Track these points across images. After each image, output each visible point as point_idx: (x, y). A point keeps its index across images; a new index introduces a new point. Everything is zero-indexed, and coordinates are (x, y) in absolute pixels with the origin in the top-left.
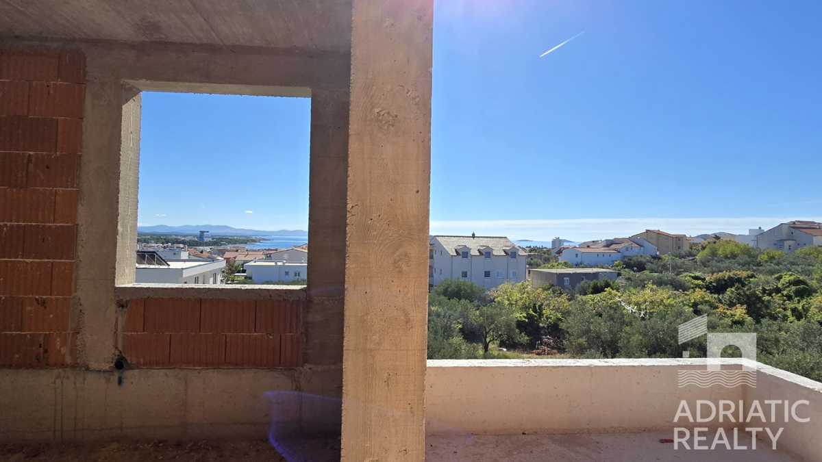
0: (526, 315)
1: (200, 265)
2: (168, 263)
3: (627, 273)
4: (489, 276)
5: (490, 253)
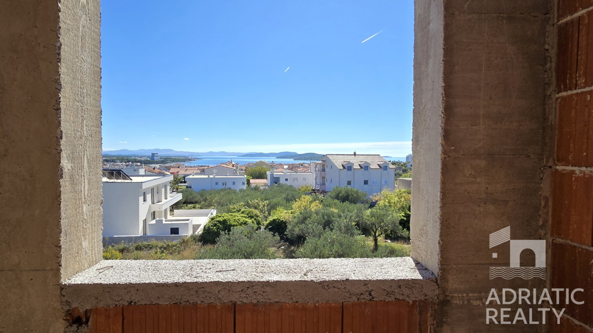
4: (367, 184)
5: (368, 166)
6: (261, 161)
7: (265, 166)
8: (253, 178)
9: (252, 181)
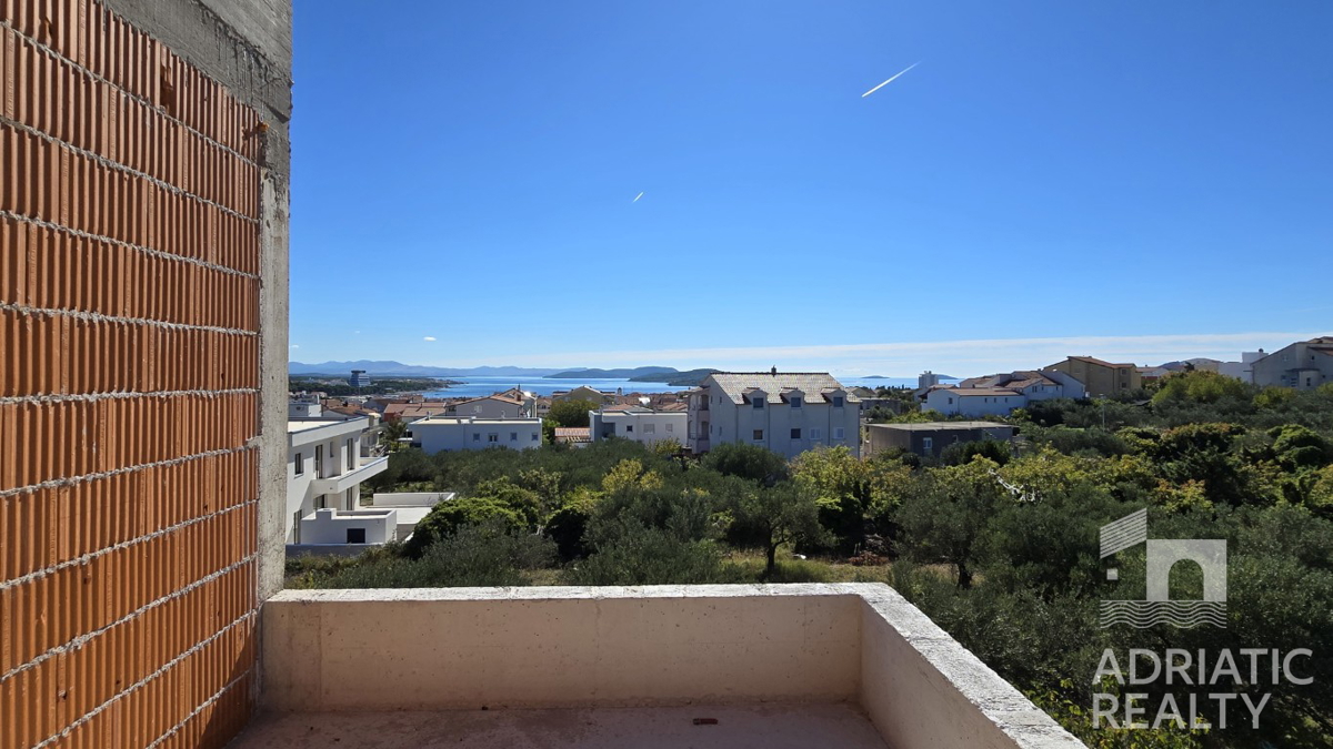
3: (1029, 427)
4: (799, 437)
5: (799, 399)
7: (589, 400)
8: (562, 426)
9: (559, 432)
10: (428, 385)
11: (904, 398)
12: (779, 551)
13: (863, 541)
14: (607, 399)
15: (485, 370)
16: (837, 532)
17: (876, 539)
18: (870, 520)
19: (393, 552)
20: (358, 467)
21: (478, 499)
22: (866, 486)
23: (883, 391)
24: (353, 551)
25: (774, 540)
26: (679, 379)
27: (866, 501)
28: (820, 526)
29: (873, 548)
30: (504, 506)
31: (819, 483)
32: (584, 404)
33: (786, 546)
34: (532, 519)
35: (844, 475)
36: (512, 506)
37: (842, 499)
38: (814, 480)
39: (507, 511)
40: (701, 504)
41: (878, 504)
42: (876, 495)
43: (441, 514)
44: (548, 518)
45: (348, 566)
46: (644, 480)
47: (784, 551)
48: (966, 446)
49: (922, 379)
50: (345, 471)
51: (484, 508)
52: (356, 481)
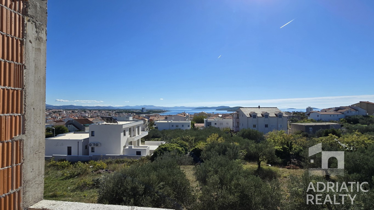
0: (282, 148)
1: (131, 123)
2: (118, 122)
3: (347, 125)
4: (267, 127)
5: (267, 115)
6: (202, 112)
7: (204, 115)
8: (196, 123)
9: (195, 125)
10: (161, 111)
11: (301, 115)
12: (262, 163)
13: (290, 161)
14: (209, 115)
15: (176, 107)
16: (281, 158)
17: (295, 160)
18: (292, 154)
19: (148, 158)
20: (140, 134)
21: (171, 144)
22: (291, 143)
23: (294, 113)
24: (137, 158)
25: (260, 159)
26: (230, 110)
27: (291, 148)
28: (276, 156)
29: (294, 164)
30: (178, 146)
31: (274, 142)
32: (203, 117)
33: (264, 162)
34: (186, 150)
35: (283, 140)
36: (180, 146)
37: (283, 147)
38: (273, 141)
39: (179, 148)
40: (236, 148)
41: (295, 149)
42: (294, 146)
43: (161, 148)
44: (191, 150)
45: (136, 162)
46: (219, 140)
47: (264, 163)
48: (324, 131)
49: (307, 109)
50: (137, 135)
51: (173, 147)
52: (140, 138)
